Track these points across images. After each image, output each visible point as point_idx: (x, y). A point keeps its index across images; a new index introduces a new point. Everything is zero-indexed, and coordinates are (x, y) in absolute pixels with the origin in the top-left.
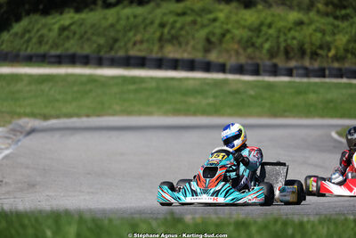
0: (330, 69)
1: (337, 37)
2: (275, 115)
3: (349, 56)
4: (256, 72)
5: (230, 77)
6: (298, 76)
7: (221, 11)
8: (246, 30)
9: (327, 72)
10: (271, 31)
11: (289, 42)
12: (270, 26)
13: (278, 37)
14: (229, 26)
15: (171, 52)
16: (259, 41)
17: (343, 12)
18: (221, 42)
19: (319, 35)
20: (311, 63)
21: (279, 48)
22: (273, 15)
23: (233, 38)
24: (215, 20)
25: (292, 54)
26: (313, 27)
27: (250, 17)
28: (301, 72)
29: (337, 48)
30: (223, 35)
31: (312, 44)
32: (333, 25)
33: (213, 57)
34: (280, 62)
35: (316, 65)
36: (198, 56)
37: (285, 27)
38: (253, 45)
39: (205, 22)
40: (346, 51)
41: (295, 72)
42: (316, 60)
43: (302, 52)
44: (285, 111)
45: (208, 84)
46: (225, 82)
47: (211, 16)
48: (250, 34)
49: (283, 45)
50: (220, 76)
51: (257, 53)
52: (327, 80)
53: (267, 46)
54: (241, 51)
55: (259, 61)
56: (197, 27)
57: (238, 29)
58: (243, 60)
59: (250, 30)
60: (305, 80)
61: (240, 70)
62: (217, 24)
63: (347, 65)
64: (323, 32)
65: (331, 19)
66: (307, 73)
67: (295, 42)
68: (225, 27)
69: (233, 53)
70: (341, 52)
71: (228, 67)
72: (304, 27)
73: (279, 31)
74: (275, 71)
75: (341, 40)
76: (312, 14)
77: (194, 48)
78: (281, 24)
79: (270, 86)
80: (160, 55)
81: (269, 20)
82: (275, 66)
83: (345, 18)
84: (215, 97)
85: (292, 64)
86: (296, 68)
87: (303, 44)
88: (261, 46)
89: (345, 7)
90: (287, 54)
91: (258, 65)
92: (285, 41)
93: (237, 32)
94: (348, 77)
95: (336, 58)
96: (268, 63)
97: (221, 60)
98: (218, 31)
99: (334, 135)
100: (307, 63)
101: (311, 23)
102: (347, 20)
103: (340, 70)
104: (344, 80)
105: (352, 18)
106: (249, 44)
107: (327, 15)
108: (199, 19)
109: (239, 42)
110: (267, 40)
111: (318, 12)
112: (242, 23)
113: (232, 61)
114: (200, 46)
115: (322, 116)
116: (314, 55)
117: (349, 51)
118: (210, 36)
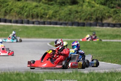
1: (50, 11)
2: (28, 37)
3: (53, 17)
4: (22, 23)
5: (13, 24)
6: (36, 24)
7: (10, 2)
8: (18, 8)
9: (46, 23)
10: (27, 9)
11: (33, 12)
12: (26, 7)
13: (29, 11)
14: (13, 7)
16: (23, 12)
17: (51, 3)
18: (10, 12)
19: (43, 10)
20: (41, 20)
21: (30, 14)
22: (28, 4)
23: (14, 11)
24: (8, 5)
25: (34, 17)
26: (41, 8)
27: (20, 4)
28: (37, 23)
29: (49, 15)
30: (11, 10)
31: (41, 13)
32: (48, 7)
33: (7, 17)
34: (30, 19)
35: (42, 20)
36: (2, 17)
37: (32, 8)
38: (21, 14)
39: (5, 6)
40: (53, 16)
41: (35, 23)
42: (42, 19)
43: (38, 16)
44: (32, 36)
45: (6, 27)
46: (11, 26)
47: (7, 4)
48: (20, 10)
50: (10, 24)
51: (22, 16)
52: (46, 26)
53: (26, 14)
54: (17, 16)
55: (23, 19)
56: (2, 7)
57: (16, 8)
58: (17, 19)
59: (20, 8)
60: (38, 26)
61: (17, 22)
62: (9, 6)
63: (53, 20)
64: (45, 9)
65: (47, 5)
66: (39, 23)
67: (35, 13)
68: (11, 7)
69: (14, 16)
71: (12, 21)
72: (38, 8)
73: (30, 9)
74: (28, 22)
75: (51, 12)
76: (41, 3)
78: (30, 6)
79: (27, 28)
81: (26, 5)
82: (28, 21)
83: (52, 4)
84: (8, 31)
85: (34, 20)
86: (36, 21)
87: (38, 13)
88: (24, 14)
89: (52, 1)
90: (32, 17)
92: (32, 12)
93: (16, 9)
94: (53, 25)
95: (49, 18)
96: (26, 20)
97: (10, 19)
98: (9, 9)
99: (48, 44)
100: (39, 20)
101: (40, 6)
102: (53, 5)
103: (50, 22)
104: (52, 26)
105: (54, 4)
106: (19, 13)
107: (46, 3)
108: (2, 5)
109: (16, 12)
110: (25, 12)
111: (43, 2)
112: (17, 6)
113: (14, 19)
114: (3, 14)
115: (44, 38)
116: (42, 17)
117: (54, 16)
118: (6, 10)
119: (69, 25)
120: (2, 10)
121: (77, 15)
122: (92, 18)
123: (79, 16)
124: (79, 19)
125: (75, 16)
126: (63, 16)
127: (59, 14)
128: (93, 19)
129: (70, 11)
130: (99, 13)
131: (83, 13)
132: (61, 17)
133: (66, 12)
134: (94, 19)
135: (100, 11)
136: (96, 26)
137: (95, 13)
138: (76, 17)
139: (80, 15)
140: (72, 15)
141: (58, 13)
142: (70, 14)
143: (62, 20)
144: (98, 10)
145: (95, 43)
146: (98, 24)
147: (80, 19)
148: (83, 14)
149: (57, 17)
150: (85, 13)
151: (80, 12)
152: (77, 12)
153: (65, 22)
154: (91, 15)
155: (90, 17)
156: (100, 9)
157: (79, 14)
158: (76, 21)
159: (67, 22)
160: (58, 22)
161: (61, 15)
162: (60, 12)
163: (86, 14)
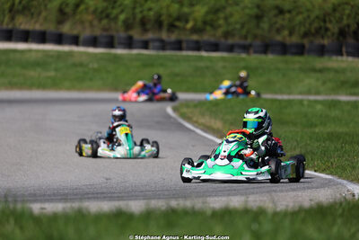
0: (188, 41)
1: (197, 8)
3: (208, 28)
4: (110, 44)
5: (81, 49)
6: (154, 48)
9: (184, 45)
11: (145, 13)
13: (134, 8)
15: (23, 23)
16: (115, 12)
20: (168, 36)
21: (134, 18)
23: (87, 9)
25: (148, 26)
28: (157, 44)
29: (195, 20)
30: (77, 6)
31: (170, 16)
33: (66, 28)
34: (137, 34)
35: (173, 37)
36: (50, 27)
38: (108, 16)
40: (205, 23)
41: (151, 45)
42: (173, 32)
49: (139, 16)
50: (75, 48)
51: (113, 25)
52: (184, 53)
53: (122, 17)
54: (95, 22)
55: (114, 33)
58: (97, 32)
60: (161, 53)
61: (94, 42)
63: (206, 37)
64: (181, 3)
66: (163, 45)
67: (152, 13)
69: (87, 25)
70: (200, 24)
71: (81, 39)
74: (129, 43)
77: (45, 19)
80: (10, 27)
82: (130, 38)
85: (150, 36)
86: (153, 40)
87: (160, 16)
88: (116, 18)
90: (144, 25)
91: (112, 38)
92: (141, 12)
94: (206, 51)
95: (195, 30)
96: (122, 34)
97: (75, 32)
100: (164, 35)
104: (204, 54)
106: (104, 15)
109: (95, 12)
110: (122, 11)
113: (86, 33)
116: (172, 27)
117: (208, 23)
118: (64, 6)
119: (255, 52)
120: (49, 6)
121: (280, 21)
122: (327, 29)
123: (286, 23)
124: (286, 33)
125: (276, 23)
126: (236, 23)
127: (226, 19)
128: (329, 33)
129: (258, 7)
130: (349, 16)
131: (299, 13)
132: (230, 28)
133: (247, 11)
134: (333, 34)
135: (352, 7)
136: (340, 53)
137: (337, 15)
138: (278, 26)
139: (290, 20)
140: (265, 19)
141: (221, 15)
142: (259, 18)
143: (233, 36)
144: (347, 3)
145: (319, 107)
146: (344, 49)
147: (291, 34)
148: (300, 18)
149: (220, 26)
150: (305, 15)
151: (289, 12)
152: (281, 11)
153: (242, 42)
154: (325, 21)
155: (320, 28)
156: (352, 3)
157: (287, 16)
158: (279, 38)
159: (249, 41)
160: (223, 40)
161: (232, 20)
162: (229, 10)
163: (309, 17)
